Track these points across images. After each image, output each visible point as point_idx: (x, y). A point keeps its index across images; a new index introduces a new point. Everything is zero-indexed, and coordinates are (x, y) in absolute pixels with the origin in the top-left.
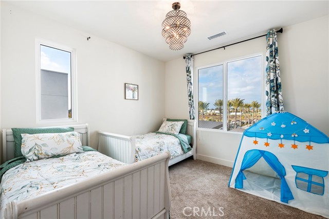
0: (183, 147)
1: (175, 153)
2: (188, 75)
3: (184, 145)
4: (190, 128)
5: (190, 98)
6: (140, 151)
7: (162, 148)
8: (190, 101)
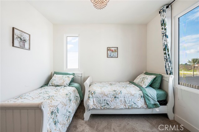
0: (147, 101)
1: (133, 104)
2: (162, 29)
3: (149, 100)
4: (165, 83)
5: (165, 52)
6: (94, 94)
7: (117, 96)
8: (165, 55)
